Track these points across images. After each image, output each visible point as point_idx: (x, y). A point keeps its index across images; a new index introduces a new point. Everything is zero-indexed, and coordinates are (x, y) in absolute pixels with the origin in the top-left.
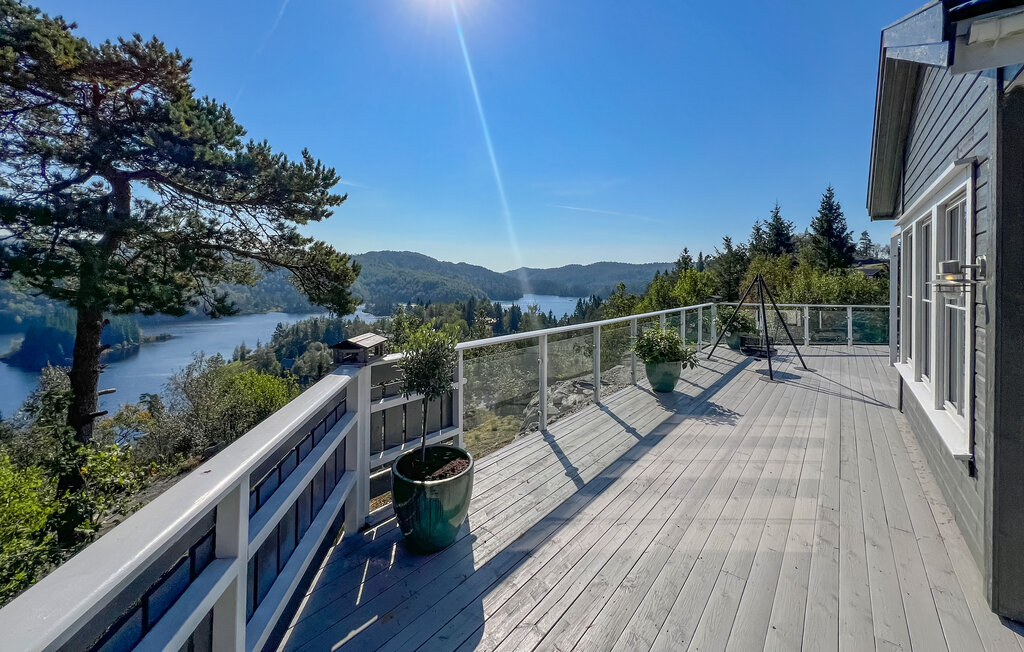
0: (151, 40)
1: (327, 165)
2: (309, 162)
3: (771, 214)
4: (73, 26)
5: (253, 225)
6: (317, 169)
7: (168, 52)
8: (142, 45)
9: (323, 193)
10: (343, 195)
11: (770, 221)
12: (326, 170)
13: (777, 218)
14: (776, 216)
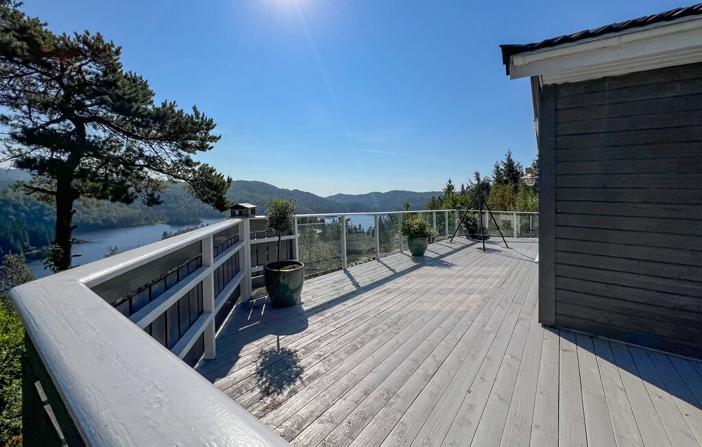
0: (95, 35)
1: (208, 116)
2: (197, 114)
3: (506, 157)
4: (46, 24)
5: (162, 154)
6: (202, 118)
7: (106, 42)
8: (89, 37)
9: (206, 134)
10: (218, 136)
11: (505, 161)
12: (208, 119)
13: (510, 160)
14: (509, 158)
